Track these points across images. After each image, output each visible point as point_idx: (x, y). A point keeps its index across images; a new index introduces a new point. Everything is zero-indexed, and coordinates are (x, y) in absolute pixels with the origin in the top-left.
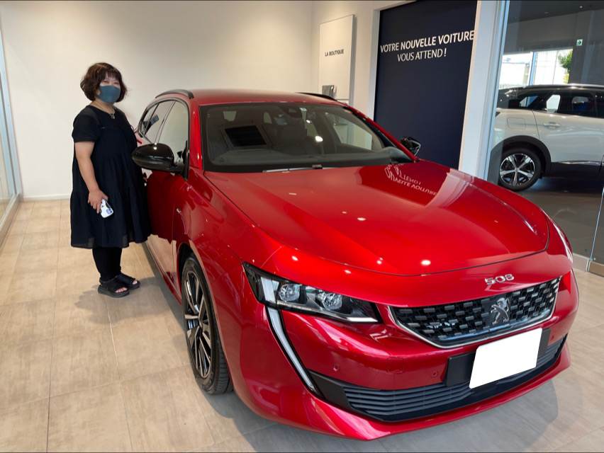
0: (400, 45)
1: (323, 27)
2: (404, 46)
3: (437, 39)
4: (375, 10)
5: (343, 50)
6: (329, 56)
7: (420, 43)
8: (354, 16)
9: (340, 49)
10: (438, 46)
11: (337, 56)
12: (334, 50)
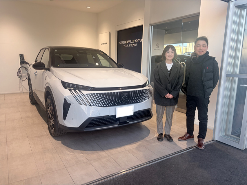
0: (124, 42)
1: (100, 35)
2: (125, 42)
3: (134, 41)
4: (116, 31)
5: (107, 43)
6: (102, 45)
7: (130, 41)
8: (110, 32)
9: (106, 42)
10: (134, 43)
11: (105, 45)
12: (104, 43)
